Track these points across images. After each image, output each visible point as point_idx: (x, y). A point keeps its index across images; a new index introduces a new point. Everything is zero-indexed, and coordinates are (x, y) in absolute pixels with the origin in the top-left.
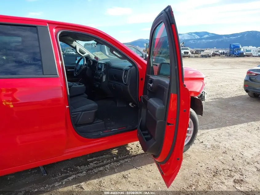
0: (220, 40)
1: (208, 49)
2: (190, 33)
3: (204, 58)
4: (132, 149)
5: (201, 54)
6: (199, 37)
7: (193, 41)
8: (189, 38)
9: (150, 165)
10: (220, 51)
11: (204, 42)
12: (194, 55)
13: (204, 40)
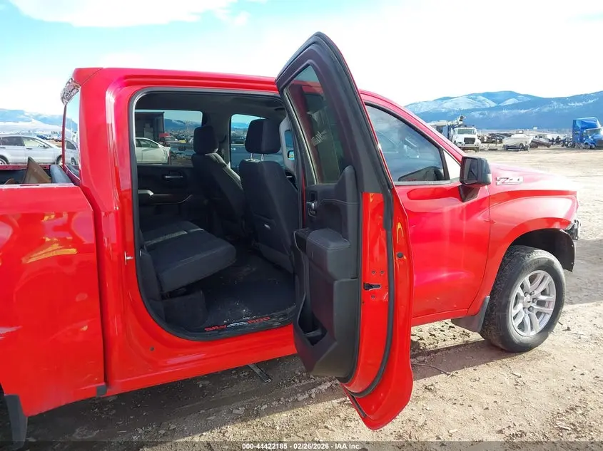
0: (546, 109)
1: (521, 132)
2: (471, 95)
3: (511, 152)
4: (421, 339)
5: (504, 144)
6: (493, 104)
7: (480, 114)
8: (471, 107)
9: (473, 368)
10: (550, 136)
11: (506, 115)
12: (486, 144)
13: (505, 112)
